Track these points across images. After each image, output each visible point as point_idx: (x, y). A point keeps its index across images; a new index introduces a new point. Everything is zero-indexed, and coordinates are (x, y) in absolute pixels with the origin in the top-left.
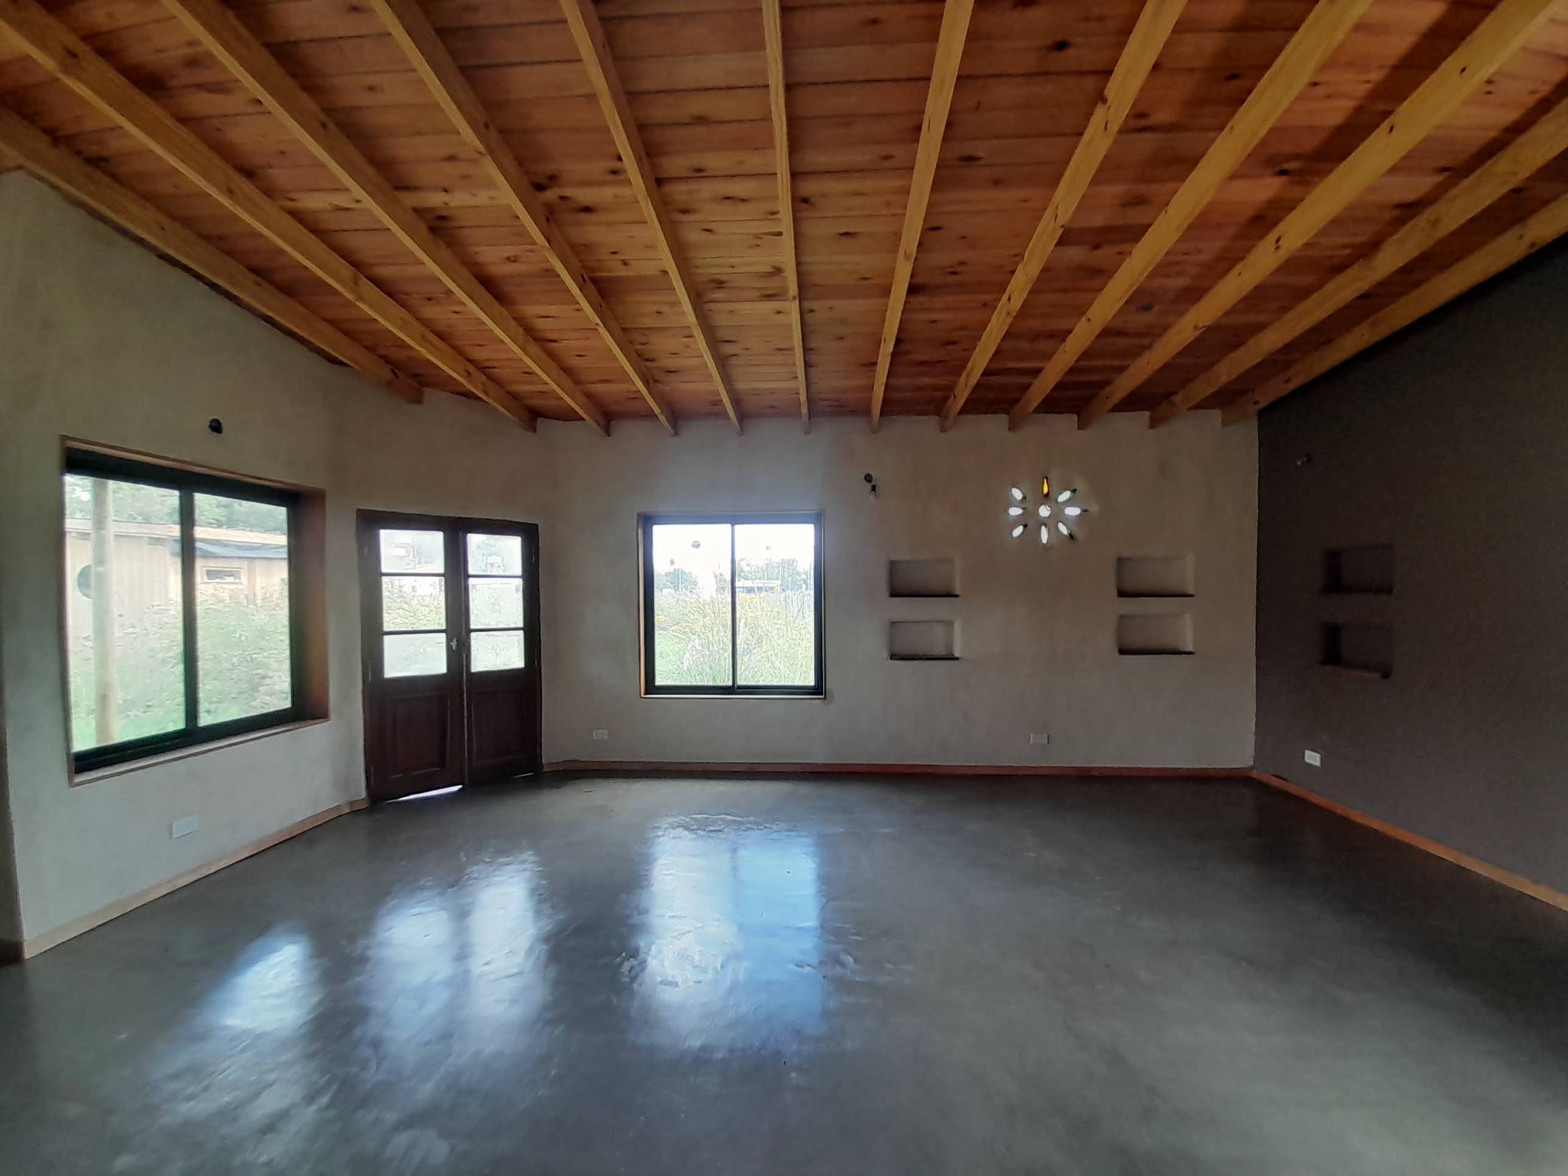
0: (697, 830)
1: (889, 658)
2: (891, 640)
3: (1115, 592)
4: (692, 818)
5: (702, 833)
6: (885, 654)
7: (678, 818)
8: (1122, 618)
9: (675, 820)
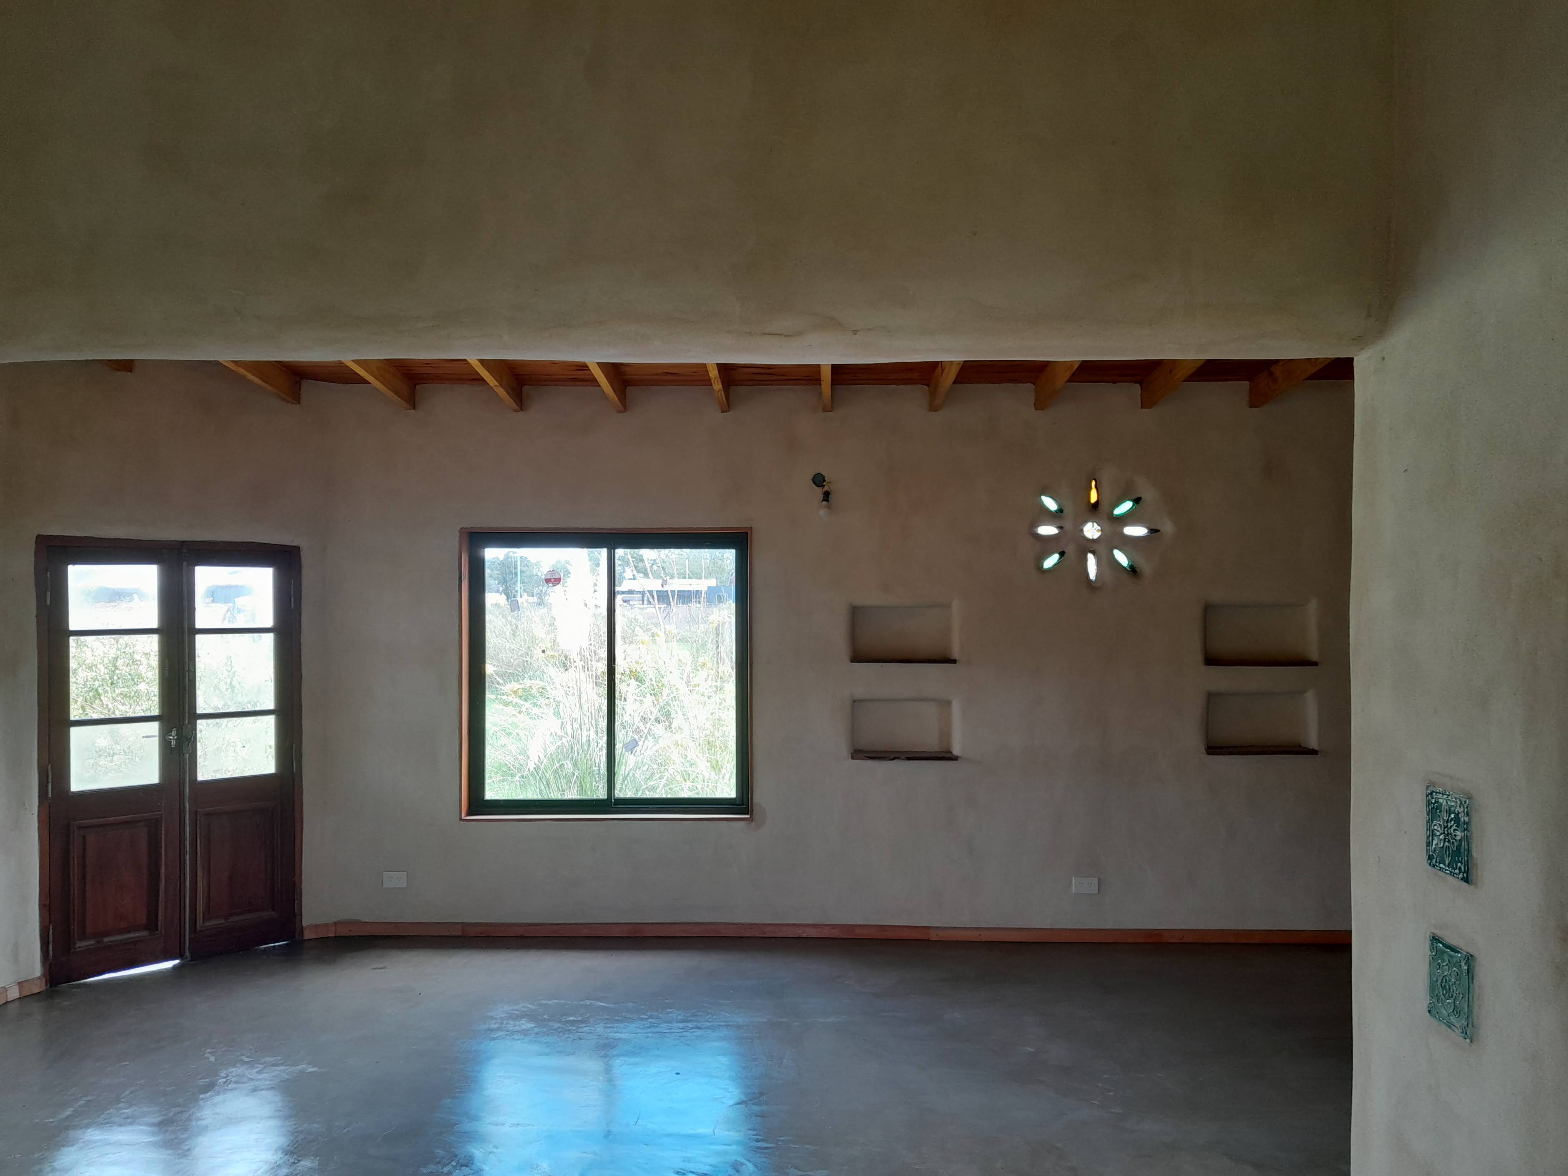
0: (549, 1020)
1: (850, 757)
2: (853, 731)
3: (1199, 657)
4: (541, 1005)
5: (557, 1025)
6: (844, 751)
7: (520, 1006)
8: (1212, 697)
9: (516, 1007)
